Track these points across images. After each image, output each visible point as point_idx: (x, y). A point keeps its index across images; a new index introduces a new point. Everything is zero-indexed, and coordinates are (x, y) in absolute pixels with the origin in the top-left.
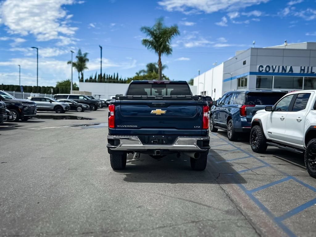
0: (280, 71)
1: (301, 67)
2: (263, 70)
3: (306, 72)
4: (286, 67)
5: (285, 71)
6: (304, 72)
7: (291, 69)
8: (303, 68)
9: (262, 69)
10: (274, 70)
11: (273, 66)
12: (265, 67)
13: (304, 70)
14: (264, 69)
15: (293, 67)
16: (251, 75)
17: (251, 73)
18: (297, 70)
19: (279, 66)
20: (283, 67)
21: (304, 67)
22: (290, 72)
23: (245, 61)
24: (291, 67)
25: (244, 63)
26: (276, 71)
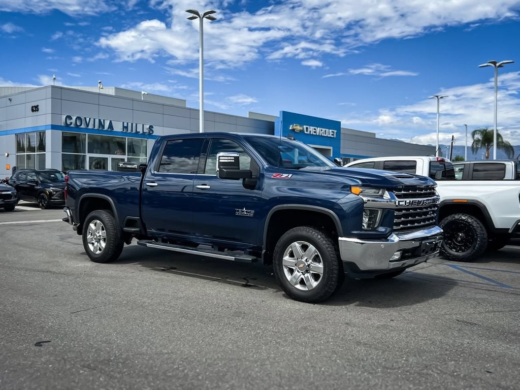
0: (96, 127)
1: (123, 123)
2: (71, 123)
3: (129, 131)
4: (104, 121)
5: (103, 127)
6: (127, 131)
7: (111, 126)
8: (125, 125)
9: (71, 121)
10: (88, 125)
11: (85, 118)
12: (74, 118)
13: (127, 127)
14: (73, 120)
15: (112, 122)
16: (53, 130)
17: (54, 127)
18: (118, 127)
19: (94, 119)
20: (100, 120)
21: (127, 124)
22: (109, 130)
23: (38, 106)
24: (111, 121)
26: (91, 127)
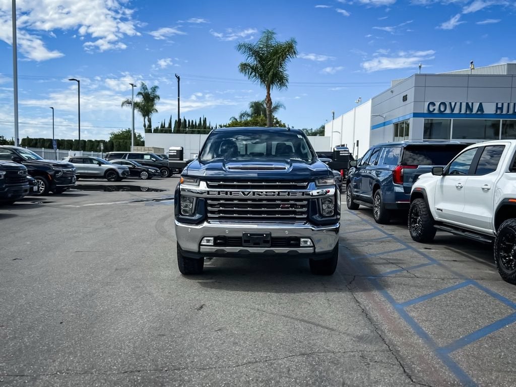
0: (463, 111)
1: (497, 104)
2: (434, 109)
3: (505, 112)
4: (472, 103)
5: (471, 110)
6: (502, 112)
7: (481, 108)
8: (500, 106)
9: (434, 108)
10: (452, 110)
11: (450, 103)
12: (437, 104)
13: (501, 109)
14: (437, 107)
15: (483, 103)
16: (415, 118)
17: (416, 115)
18: (490, 109)
19: (461, 103)
20: (467, 104)
21: (503, 104)
22: (479, 113)
23: (407, 95)
24: (481, 104)
25: (405, 98)
26: (456, 111)
